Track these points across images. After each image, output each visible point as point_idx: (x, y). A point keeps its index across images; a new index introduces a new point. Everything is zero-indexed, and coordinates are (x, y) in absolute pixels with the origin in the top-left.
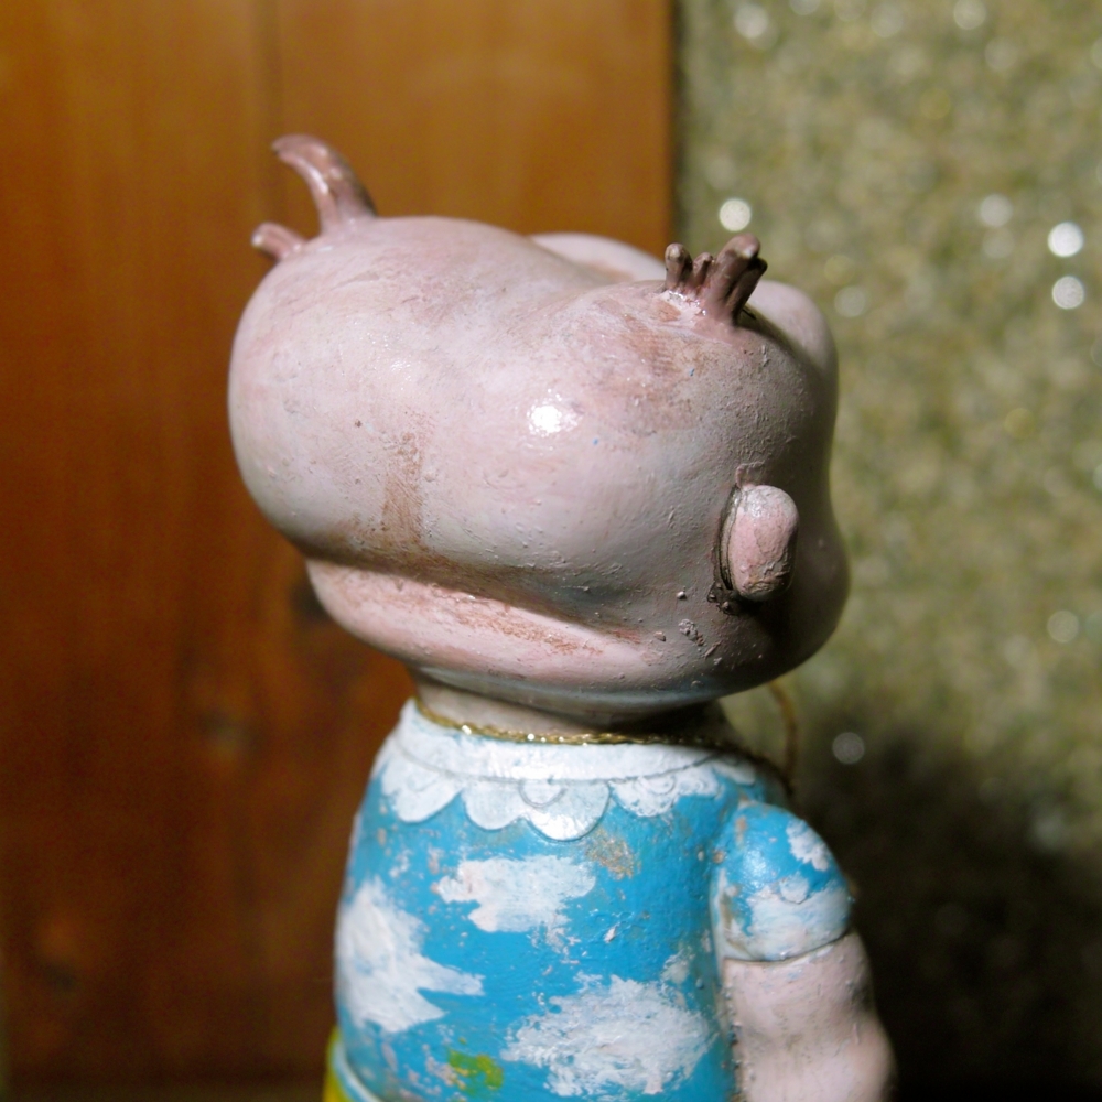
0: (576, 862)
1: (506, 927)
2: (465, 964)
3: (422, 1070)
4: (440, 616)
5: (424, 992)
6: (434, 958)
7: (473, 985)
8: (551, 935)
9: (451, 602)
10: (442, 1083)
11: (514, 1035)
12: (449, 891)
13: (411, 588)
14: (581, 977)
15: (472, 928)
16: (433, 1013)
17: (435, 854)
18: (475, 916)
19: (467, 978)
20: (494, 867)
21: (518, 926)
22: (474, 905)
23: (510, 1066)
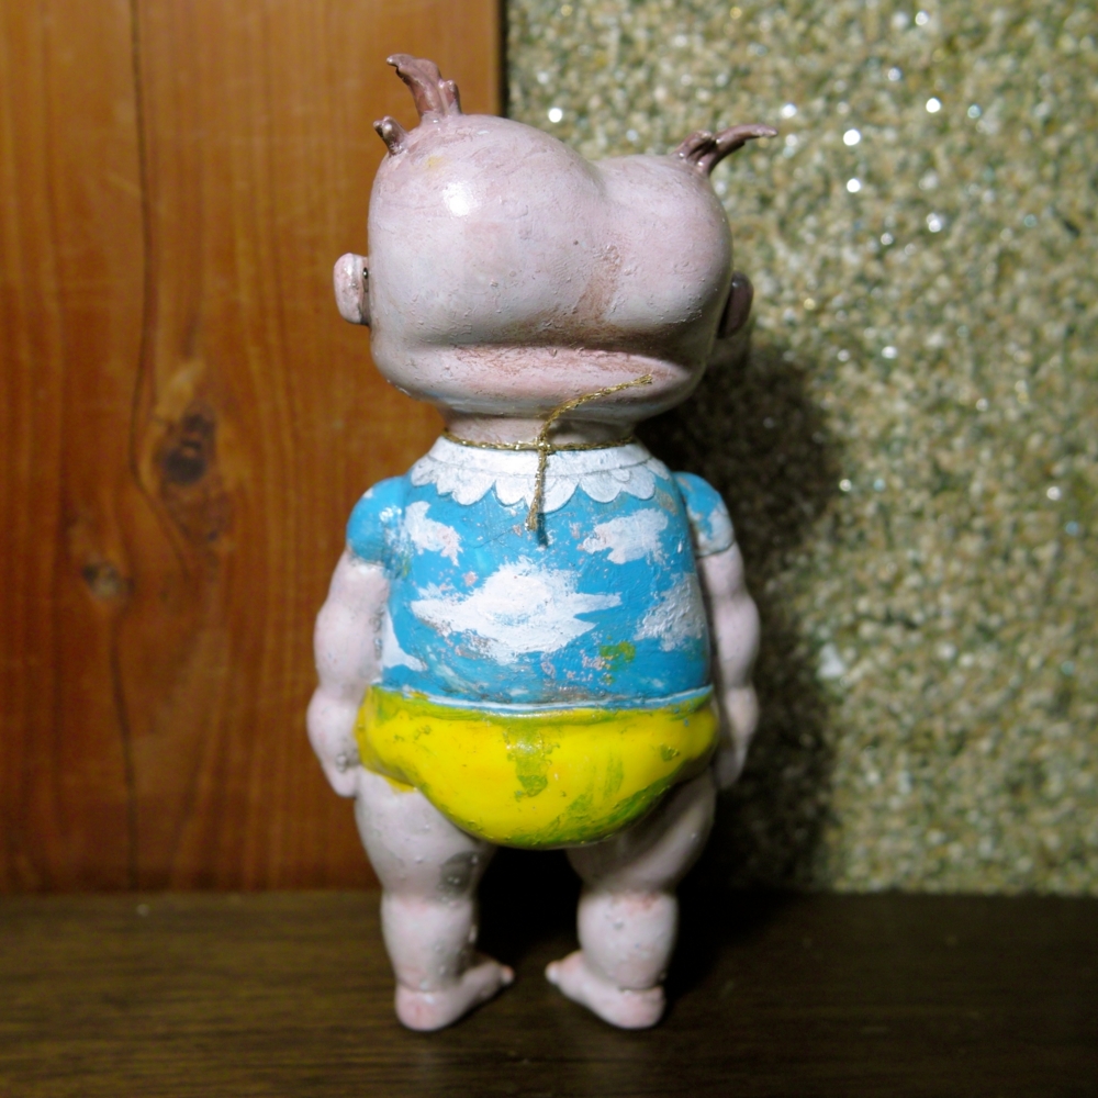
0: (657, 511)
1: (631, 558)
2: (608, 589)
3: (578, 668)
4: (589, 368)
5: (579, 616)
6: (586, 591)
7: (615, 600)
8: (656, 555)
9: (593, 358)
10: (594, 669)
11: (641, 623)
12: (591, 546)
13: (564, 353)
14: (674, 576)
15: (611, 565)
16: (589, 626)
17: (575, 527)
18: (611, 557)
19: (610, 596)
20: (615, 525)
21: (637, 556)
22: (609, 550)
23: (639, 643)
